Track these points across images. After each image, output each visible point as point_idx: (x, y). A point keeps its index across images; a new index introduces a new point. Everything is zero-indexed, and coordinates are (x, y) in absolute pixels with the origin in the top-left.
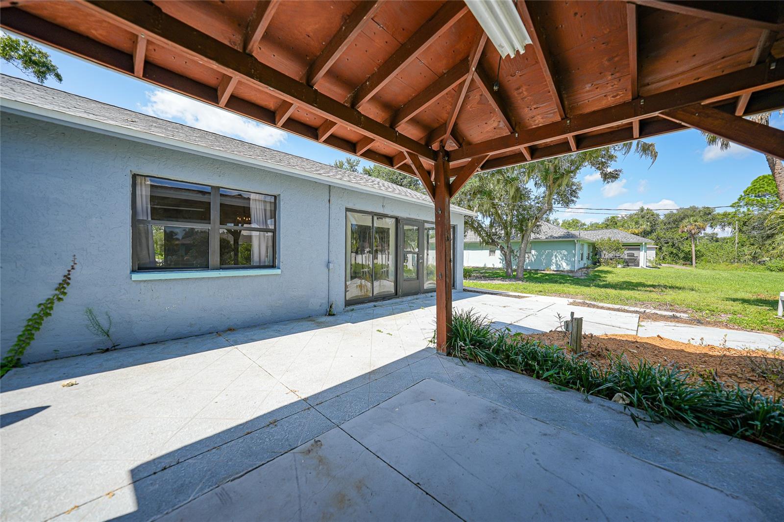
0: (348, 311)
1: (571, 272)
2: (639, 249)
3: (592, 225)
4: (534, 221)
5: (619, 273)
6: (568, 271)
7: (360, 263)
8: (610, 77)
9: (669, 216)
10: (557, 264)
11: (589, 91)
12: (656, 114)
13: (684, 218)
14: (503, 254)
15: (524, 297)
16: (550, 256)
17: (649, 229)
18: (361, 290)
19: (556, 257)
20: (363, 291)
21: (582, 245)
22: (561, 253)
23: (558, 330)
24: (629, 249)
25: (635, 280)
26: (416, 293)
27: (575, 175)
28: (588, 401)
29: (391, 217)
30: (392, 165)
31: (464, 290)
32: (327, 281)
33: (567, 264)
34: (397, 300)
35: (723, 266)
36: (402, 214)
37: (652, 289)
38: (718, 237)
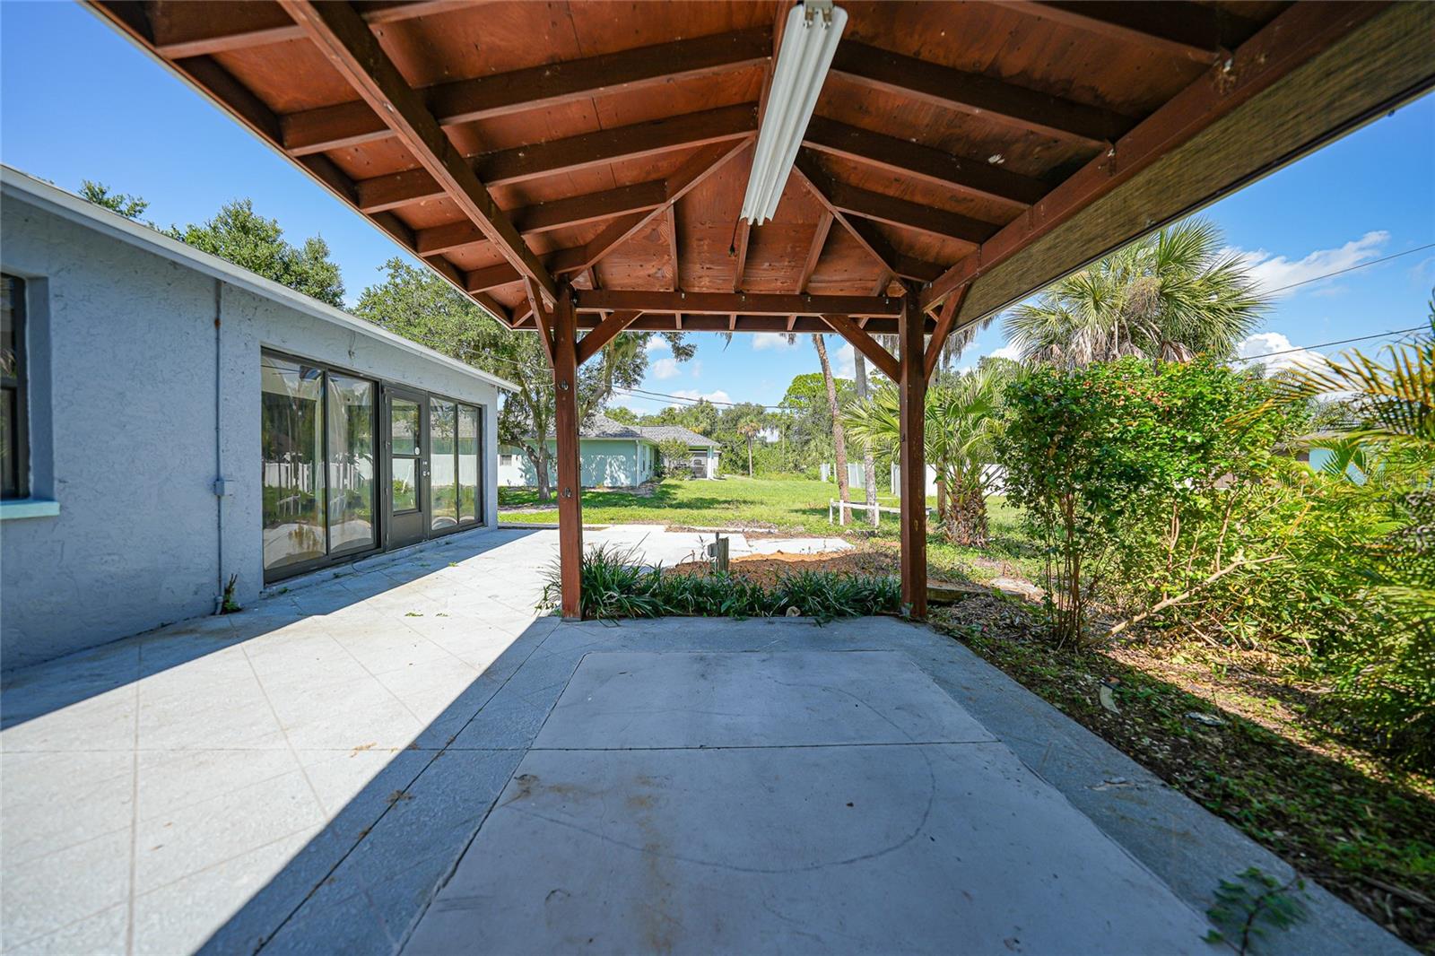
0: (272, 596)
1: (633, 488)
2: (705, 455)
3: (644, 418)
4: (585, 406)
5: (688, 489)
6: (627, 488)
7: (275, 484)
8: (786, 263)
9: (727, 412)
10: (612, 477)
11: (765, 270)
12: (818, 315)
13: (740, 417)
14: (534, 462)
15: (602, 528)
16: (602, 463)
17: (709, 428)
18: (301, 543)
19: (611, 465)
20: (305, 546)
21: (644, 447)
22: (617, 460)
23: (684, 562)
24: (697, 455)
25: (707, 496)
26: (418, 540)
27: (645, 343)
28: (772, 623)
29: (365, 379)
30: (466, 287)
31: (500, 528)
32: (216, 526)
33: (627, 477)
34: (383, 558)
35: (774, 475)
36: (388, 374)
37: (726, 505)
38: (768, 441)
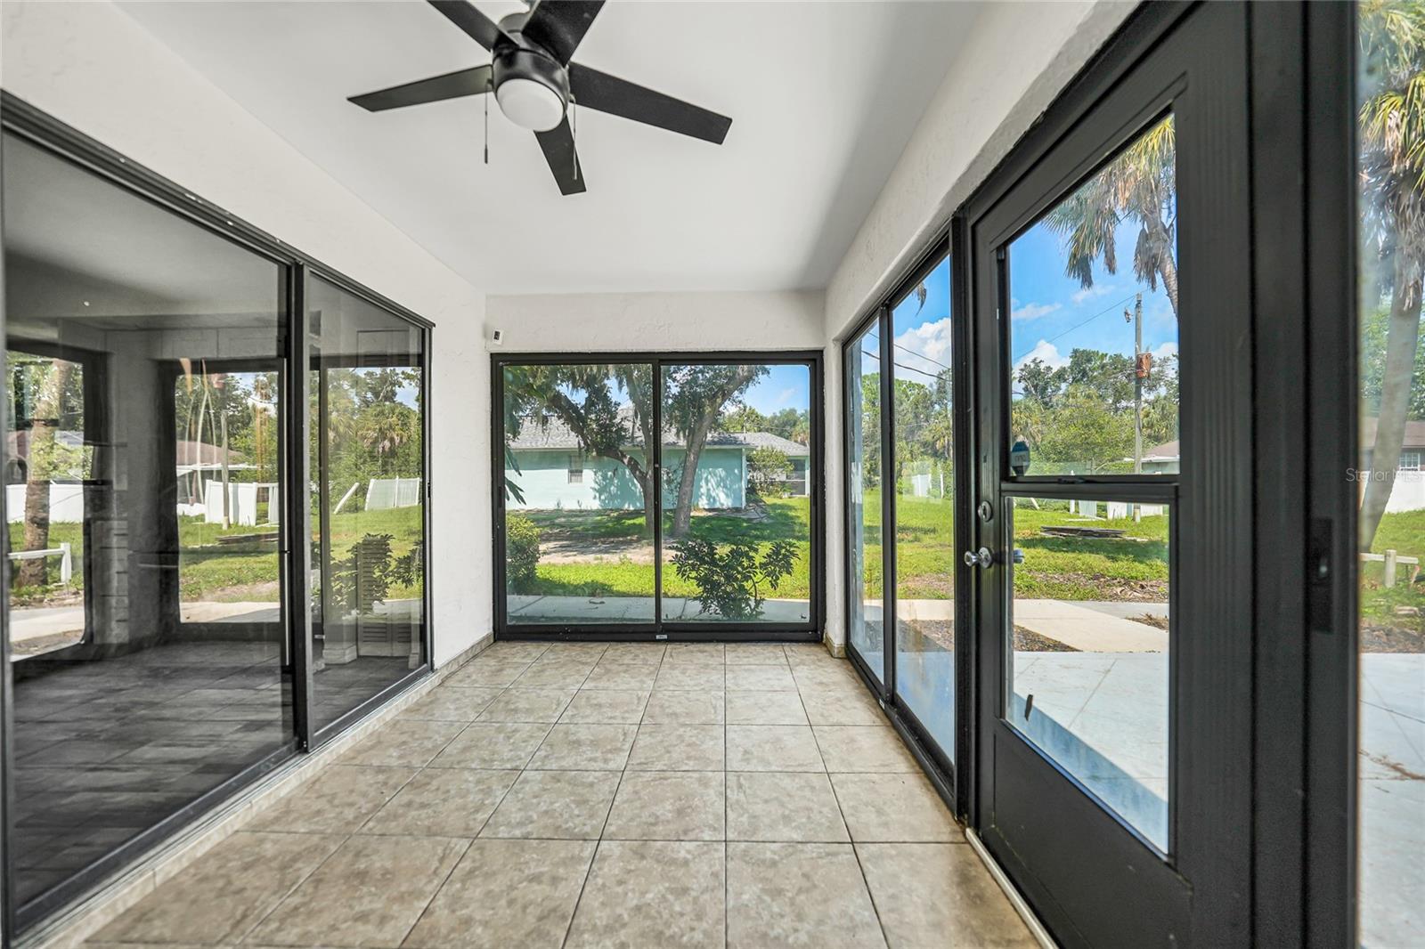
1: (735, 510)
6: (728, 510)
10: (709, 496)
19: (707, 481)
22: (715, 475)
33: (727, 495)
